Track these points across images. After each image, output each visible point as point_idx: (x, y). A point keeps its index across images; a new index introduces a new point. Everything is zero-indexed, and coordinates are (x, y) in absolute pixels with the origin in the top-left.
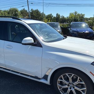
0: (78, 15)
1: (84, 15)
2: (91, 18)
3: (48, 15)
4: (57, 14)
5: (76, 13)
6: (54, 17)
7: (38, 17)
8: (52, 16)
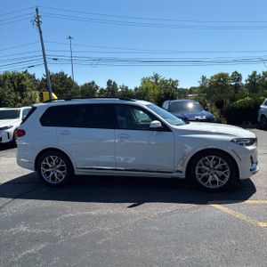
0: (163, 82)
1: (177, 81)
2: (195, 88)
3: (86, 84)
4: (109, 82)
5: (156, 77)
6: (102, 90)
7: (65, 91)
8: (97, 87)
